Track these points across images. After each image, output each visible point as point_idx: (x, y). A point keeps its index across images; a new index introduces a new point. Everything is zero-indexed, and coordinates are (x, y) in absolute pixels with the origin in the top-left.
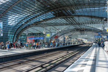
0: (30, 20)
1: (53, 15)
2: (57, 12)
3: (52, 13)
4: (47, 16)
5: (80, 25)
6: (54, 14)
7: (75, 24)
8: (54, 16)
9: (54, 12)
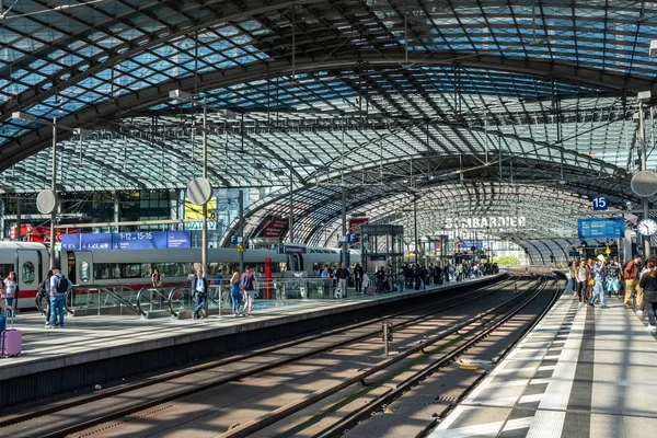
0: (53, 78)
1: (251, 49)
2: (283, 24)
3: (244, 32)
4: (202, 51)
5: (463, 131)
6: (260, 42)
7: (427, 120)
8: (262, 56)
9: (266, 22)
